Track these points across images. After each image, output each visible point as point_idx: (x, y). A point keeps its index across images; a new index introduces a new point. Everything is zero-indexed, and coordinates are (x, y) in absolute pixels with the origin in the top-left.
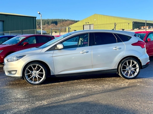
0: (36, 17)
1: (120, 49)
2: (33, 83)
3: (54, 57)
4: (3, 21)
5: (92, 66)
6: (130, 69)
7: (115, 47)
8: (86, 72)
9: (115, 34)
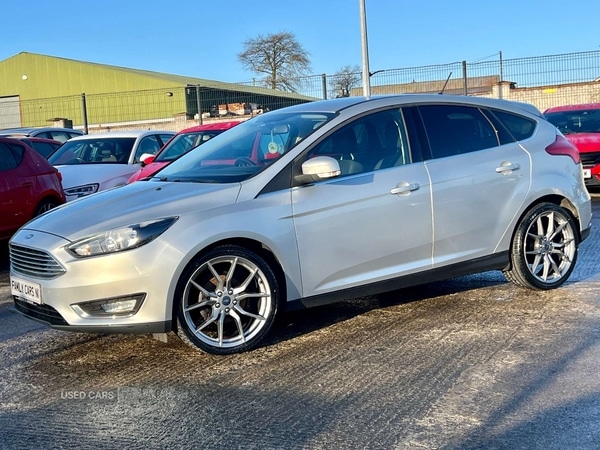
1: (517, 169)
2: (220, 345)
3: (297, 216)
6: (547, 247)
7: (502, 164)
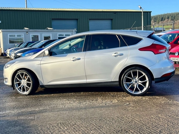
0: (151, 12)
1: (122, 55)
4: (112, 20)
5: (86, 77)
6: (136, 82)
7: (115, 53)
8: (79, 84)
9: (119, 36)
